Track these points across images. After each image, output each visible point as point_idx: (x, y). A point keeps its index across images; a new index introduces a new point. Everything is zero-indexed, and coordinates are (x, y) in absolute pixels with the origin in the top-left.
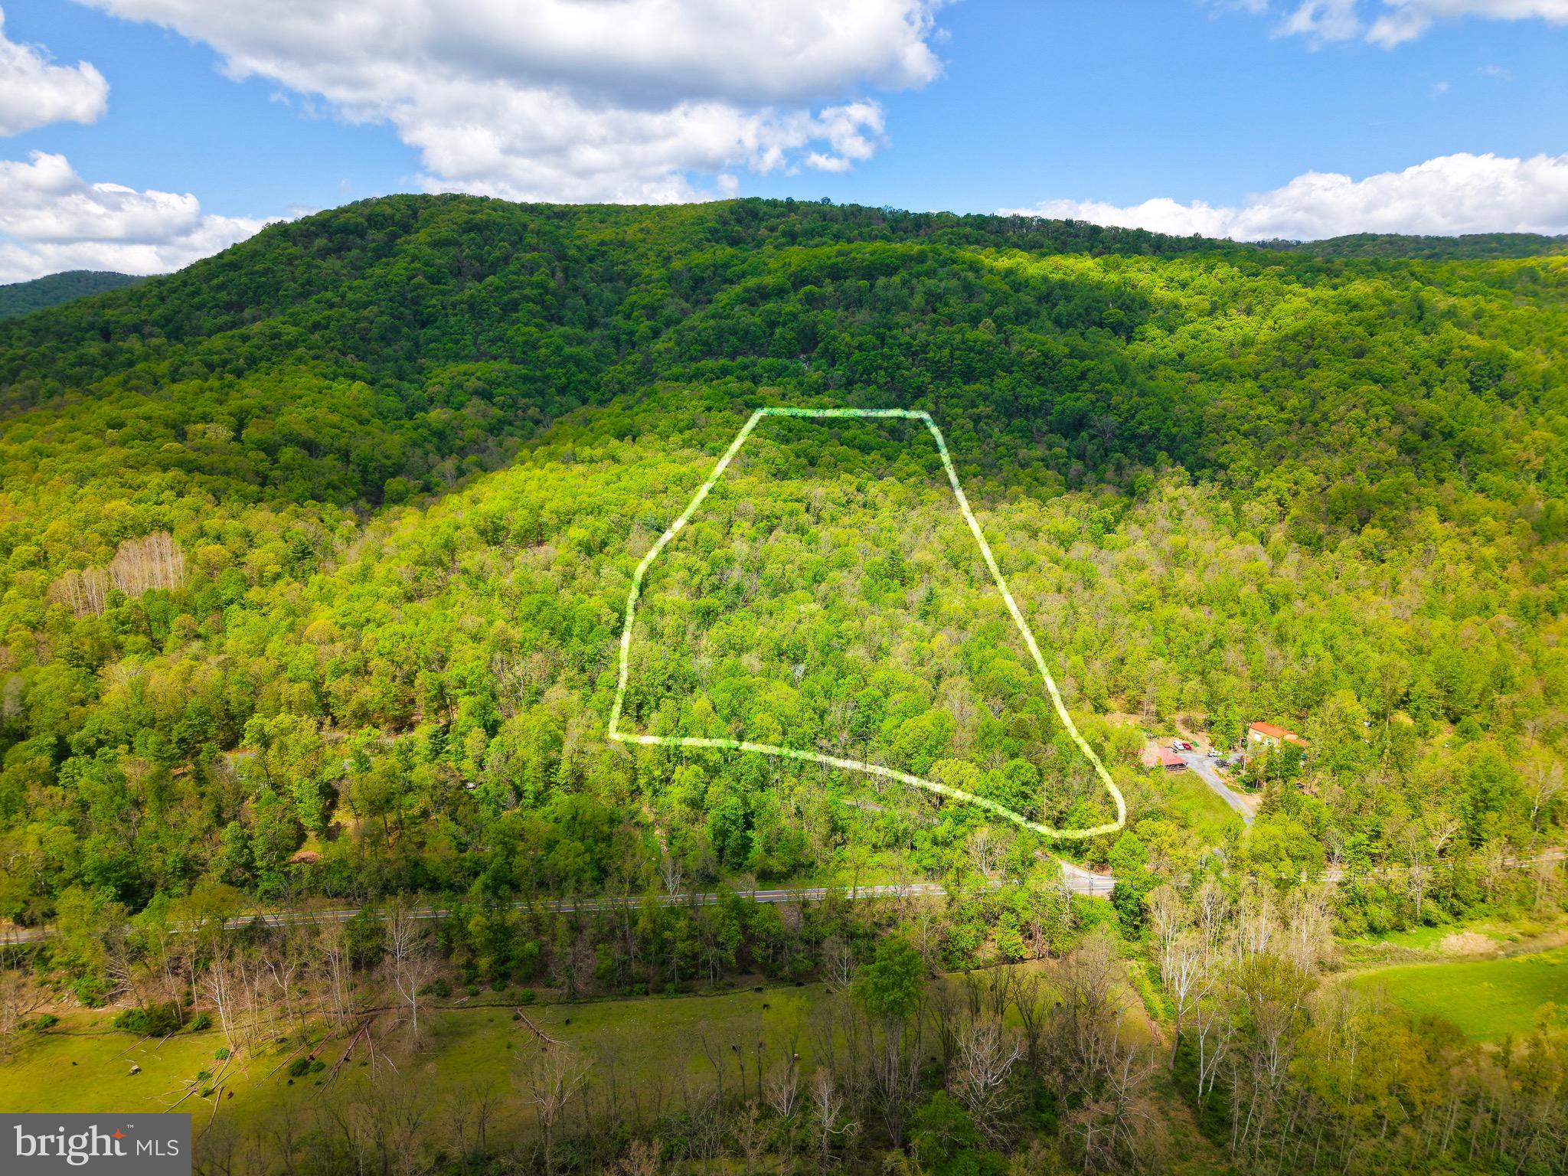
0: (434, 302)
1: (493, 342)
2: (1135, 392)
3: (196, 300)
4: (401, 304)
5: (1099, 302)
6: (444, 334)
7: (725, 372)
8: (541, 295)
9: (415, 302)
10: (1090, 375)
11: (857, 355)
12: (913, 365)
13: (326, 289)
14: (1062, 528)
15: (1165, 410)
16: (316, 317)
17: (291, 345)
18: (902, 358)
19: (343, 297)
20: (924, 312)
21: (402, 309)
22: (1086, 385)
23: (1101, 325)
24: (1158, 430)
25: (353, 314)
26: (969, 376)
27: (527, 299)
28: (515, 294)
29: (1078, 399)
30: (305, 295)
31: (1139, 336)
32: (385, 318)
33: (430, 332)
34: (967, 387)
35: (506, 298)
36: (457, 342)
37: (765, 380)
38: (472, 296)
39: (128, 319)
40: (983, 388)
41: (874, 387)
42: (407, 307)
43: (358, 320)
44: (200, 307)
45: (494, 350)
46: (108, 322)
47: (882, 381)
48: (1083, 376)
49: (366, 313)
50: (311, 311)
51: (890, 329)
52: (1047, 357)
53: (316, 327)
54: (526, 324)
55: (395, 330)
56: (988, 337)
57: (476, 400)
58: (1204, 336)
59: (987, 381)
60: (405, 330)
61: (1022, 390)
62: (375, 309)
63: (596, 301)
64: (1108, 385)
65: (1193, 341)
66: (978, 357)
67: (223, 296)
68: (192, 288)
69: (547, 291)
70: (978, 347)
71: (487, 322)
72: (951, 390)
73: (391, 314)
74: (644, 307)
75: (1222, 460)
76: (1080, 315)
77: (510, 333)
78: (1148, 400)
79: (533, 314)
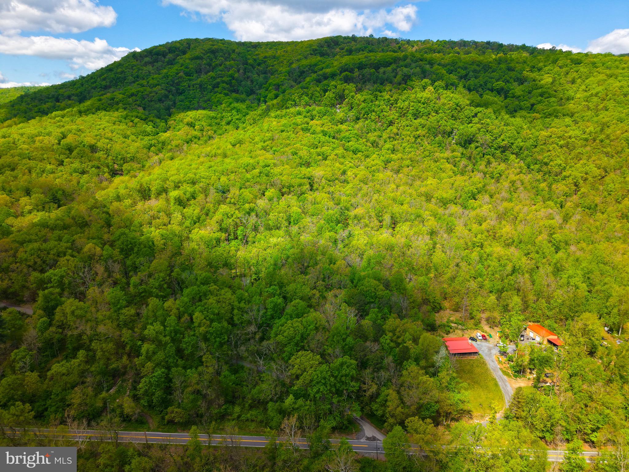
0: (185, 84)
1: (206, 101)
2: (503, 123)
3: (94, 85)
4: (172, 85)
5: (492, 78)
6: (186, 98)
7: (299, 113)
8: (230, 80)
9: (178, 84)
10: (479, 115)
11: (363, 105)
12: (390, 110)
13: (144, 79)
14: (445, 196)
15: (518, 133)
16: (134, 91)
17: (117, 103)
18: (385, 106)
19: (148, 82)
20: (400, 84)
21: (171, 87)
22: (476, 120)
23: (492, 90)
24: (512, 144)
25: (150, 90)
26: (416, 116)
27: (223, 82)
28: (219, 80)
29: (472, 127)
30: (134, 82)
31: (511, 95)
32: (163, 91)
33: (182, 97)
34: (415, 121)
35: (215, 82)
36: (190, 102)
37: (317, 118)
38: (201, 81)
39: (66, 94)
40: (423, 121)
41: (369, 120)
42: (173, 86)
43: (151, 92)
44: (95, 88)
45: (204, 105)
46: (59, 95)
47: (373, 117)
48: (476, 115)
49: (155, 89)
50: (134, 88)
51: (381, 92)
52: (457, 105)
53: (132, 95)
54: (220, 93)
55: (166, 96)
56: (429, 96)
57: (187, 128)
58: (547, 95)
59: (426, 118)
60: (171, 96)
61: (443, 122)
62: (159, 87)
63: (255, 83)
64: (488, 120)
65: (540, 98)
66: (422, 106)
67: (104, 83)
68: (93, 80)
69: (233, 78)
70: (423, 101)
71: (206, 93)
72: (407, 123)
73: (166, 90)
74: (275, 85)
75: (546, 160)
76: (481, 85)
77: (213, 97)
78: (509, 128)
79: (224, 89)
